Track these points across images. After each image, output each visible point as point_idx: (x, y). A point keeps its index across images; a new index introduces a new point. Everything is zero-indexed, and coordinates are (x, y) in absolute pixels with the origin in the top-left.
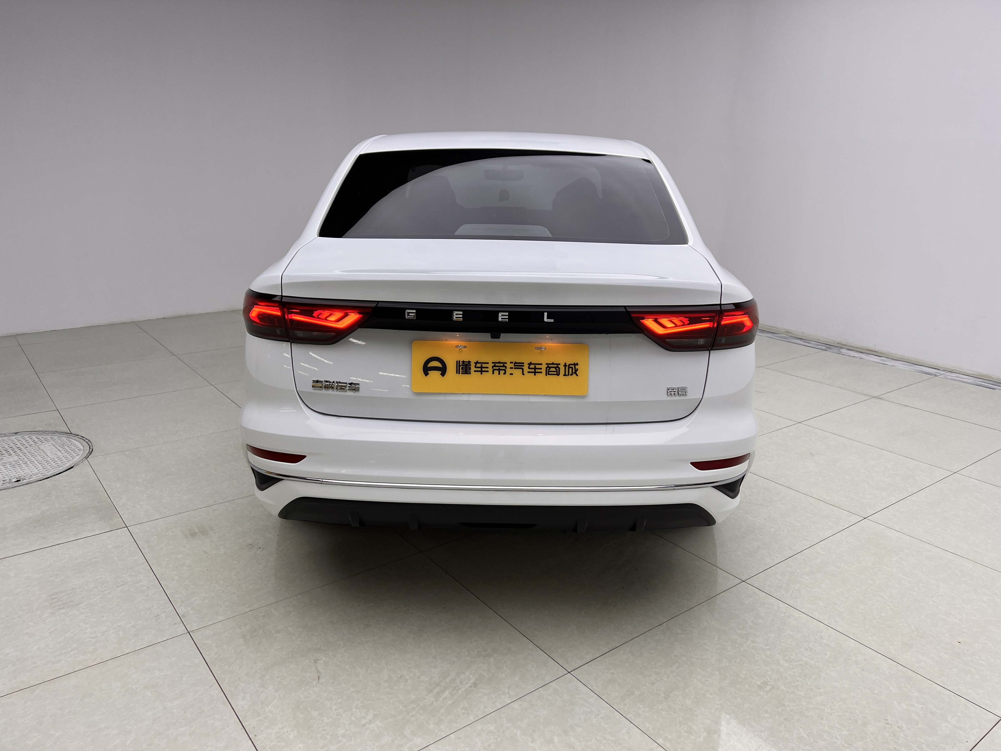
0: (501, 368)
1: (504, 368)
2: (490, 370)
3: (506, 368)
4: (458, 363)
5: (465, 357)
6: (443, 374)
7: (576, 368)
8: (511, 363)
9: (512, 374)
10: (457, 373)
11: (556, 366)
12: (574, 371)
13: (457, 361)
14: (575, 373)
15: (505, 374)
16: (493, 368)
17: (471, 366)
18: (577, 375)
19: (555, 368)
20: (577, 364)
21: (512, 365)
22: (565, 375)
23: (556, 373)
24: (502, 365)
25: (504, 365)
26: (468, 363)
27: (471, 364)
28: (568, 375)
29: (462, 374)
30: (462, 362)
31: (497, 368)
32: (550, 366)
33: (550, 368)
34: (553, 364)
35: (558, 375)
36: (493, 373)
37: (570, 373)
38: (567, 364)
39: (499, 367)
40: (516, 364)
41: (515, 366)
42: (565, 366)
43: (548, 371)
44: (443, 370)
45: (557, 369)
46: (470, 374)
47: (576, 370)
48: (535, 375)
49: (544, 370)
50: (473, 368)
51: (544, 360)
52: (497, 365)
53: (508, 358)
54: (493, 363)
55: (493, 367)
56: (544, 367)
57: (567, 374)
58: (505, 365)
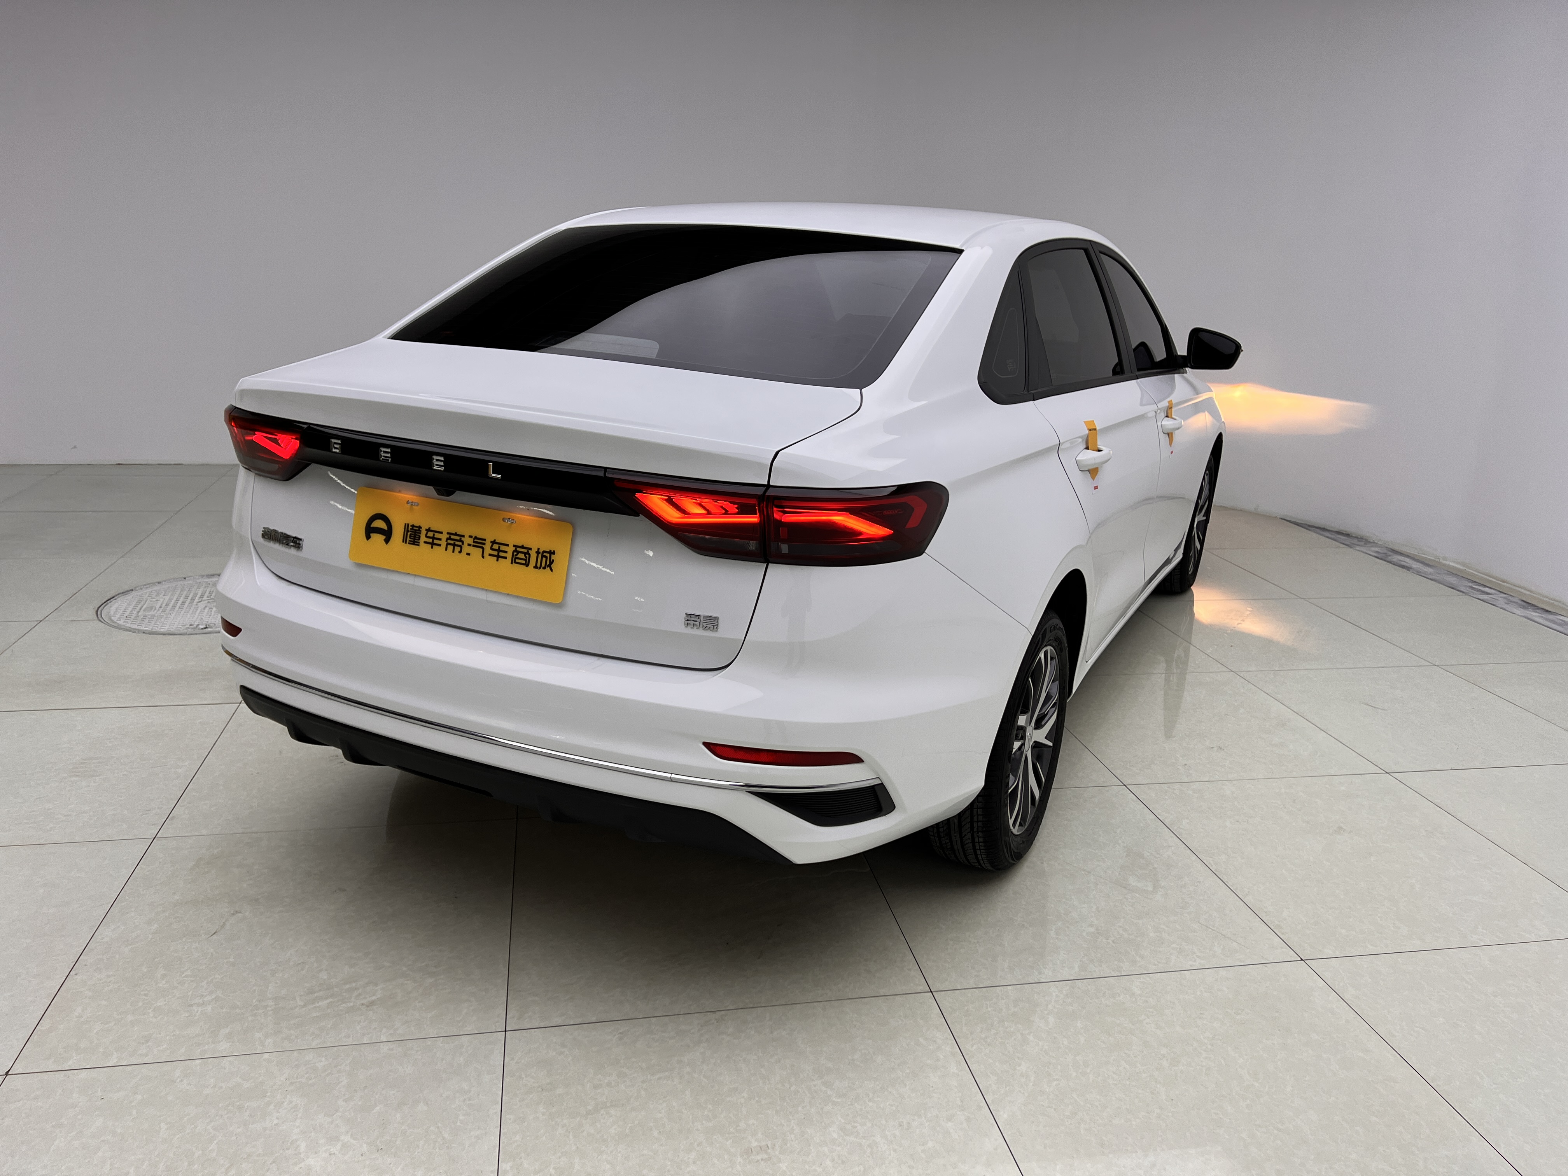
0: (457, 543)
1: (460, 543)
2: (443, 543)
3: (463, 544)
4: (407, 526)
5: (415, 519)
6: (387, 541)
7: (552, 559)
8: (470, 537)
9: (468, 554)
10: (403, 542)
11: (525, 551)
12: (548, 563)
13: (405, 524)
14: (550, 566)
15: (460, 552)
16: (446, 541)
17: (420, 533)
18: (552, 570)
19: (525, 554)
20: (554, 553)
21: (471, 541)
22: (536, 567)
23: (524, 562)
24: (458, 538)
25: (461, 539)
26: (417, 529)
27: (421, 531)
28: (540, 568)
29: (409, 543)
30: (411, 526)
31: (452, 542)
32: (518, 549)
33: (518, 552)
34: (522, 547)
35: (527, 565)
36: (446, 550)
37: (543, 565)
38: (541, 551)
39: (455, 541)
40: (476, 540)
41: (474, 542)
42: (538, 552)
43: (514, 557)
44: (388, 534)
45: (527, 556)
46: (419, 545)
47: (552, 562)
48: (497, 560)
49: (509, 555)
50: (423, 538)
51: (512, 538)
52: (453, 537)
53: (468, 528)
54: (448, 533)
55: (447, 539)
56: (510, 549)
57: (538, 565)
58: (463, 539)
